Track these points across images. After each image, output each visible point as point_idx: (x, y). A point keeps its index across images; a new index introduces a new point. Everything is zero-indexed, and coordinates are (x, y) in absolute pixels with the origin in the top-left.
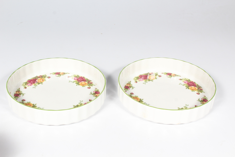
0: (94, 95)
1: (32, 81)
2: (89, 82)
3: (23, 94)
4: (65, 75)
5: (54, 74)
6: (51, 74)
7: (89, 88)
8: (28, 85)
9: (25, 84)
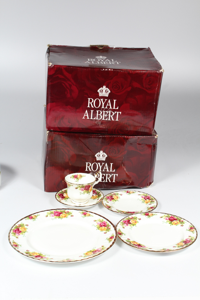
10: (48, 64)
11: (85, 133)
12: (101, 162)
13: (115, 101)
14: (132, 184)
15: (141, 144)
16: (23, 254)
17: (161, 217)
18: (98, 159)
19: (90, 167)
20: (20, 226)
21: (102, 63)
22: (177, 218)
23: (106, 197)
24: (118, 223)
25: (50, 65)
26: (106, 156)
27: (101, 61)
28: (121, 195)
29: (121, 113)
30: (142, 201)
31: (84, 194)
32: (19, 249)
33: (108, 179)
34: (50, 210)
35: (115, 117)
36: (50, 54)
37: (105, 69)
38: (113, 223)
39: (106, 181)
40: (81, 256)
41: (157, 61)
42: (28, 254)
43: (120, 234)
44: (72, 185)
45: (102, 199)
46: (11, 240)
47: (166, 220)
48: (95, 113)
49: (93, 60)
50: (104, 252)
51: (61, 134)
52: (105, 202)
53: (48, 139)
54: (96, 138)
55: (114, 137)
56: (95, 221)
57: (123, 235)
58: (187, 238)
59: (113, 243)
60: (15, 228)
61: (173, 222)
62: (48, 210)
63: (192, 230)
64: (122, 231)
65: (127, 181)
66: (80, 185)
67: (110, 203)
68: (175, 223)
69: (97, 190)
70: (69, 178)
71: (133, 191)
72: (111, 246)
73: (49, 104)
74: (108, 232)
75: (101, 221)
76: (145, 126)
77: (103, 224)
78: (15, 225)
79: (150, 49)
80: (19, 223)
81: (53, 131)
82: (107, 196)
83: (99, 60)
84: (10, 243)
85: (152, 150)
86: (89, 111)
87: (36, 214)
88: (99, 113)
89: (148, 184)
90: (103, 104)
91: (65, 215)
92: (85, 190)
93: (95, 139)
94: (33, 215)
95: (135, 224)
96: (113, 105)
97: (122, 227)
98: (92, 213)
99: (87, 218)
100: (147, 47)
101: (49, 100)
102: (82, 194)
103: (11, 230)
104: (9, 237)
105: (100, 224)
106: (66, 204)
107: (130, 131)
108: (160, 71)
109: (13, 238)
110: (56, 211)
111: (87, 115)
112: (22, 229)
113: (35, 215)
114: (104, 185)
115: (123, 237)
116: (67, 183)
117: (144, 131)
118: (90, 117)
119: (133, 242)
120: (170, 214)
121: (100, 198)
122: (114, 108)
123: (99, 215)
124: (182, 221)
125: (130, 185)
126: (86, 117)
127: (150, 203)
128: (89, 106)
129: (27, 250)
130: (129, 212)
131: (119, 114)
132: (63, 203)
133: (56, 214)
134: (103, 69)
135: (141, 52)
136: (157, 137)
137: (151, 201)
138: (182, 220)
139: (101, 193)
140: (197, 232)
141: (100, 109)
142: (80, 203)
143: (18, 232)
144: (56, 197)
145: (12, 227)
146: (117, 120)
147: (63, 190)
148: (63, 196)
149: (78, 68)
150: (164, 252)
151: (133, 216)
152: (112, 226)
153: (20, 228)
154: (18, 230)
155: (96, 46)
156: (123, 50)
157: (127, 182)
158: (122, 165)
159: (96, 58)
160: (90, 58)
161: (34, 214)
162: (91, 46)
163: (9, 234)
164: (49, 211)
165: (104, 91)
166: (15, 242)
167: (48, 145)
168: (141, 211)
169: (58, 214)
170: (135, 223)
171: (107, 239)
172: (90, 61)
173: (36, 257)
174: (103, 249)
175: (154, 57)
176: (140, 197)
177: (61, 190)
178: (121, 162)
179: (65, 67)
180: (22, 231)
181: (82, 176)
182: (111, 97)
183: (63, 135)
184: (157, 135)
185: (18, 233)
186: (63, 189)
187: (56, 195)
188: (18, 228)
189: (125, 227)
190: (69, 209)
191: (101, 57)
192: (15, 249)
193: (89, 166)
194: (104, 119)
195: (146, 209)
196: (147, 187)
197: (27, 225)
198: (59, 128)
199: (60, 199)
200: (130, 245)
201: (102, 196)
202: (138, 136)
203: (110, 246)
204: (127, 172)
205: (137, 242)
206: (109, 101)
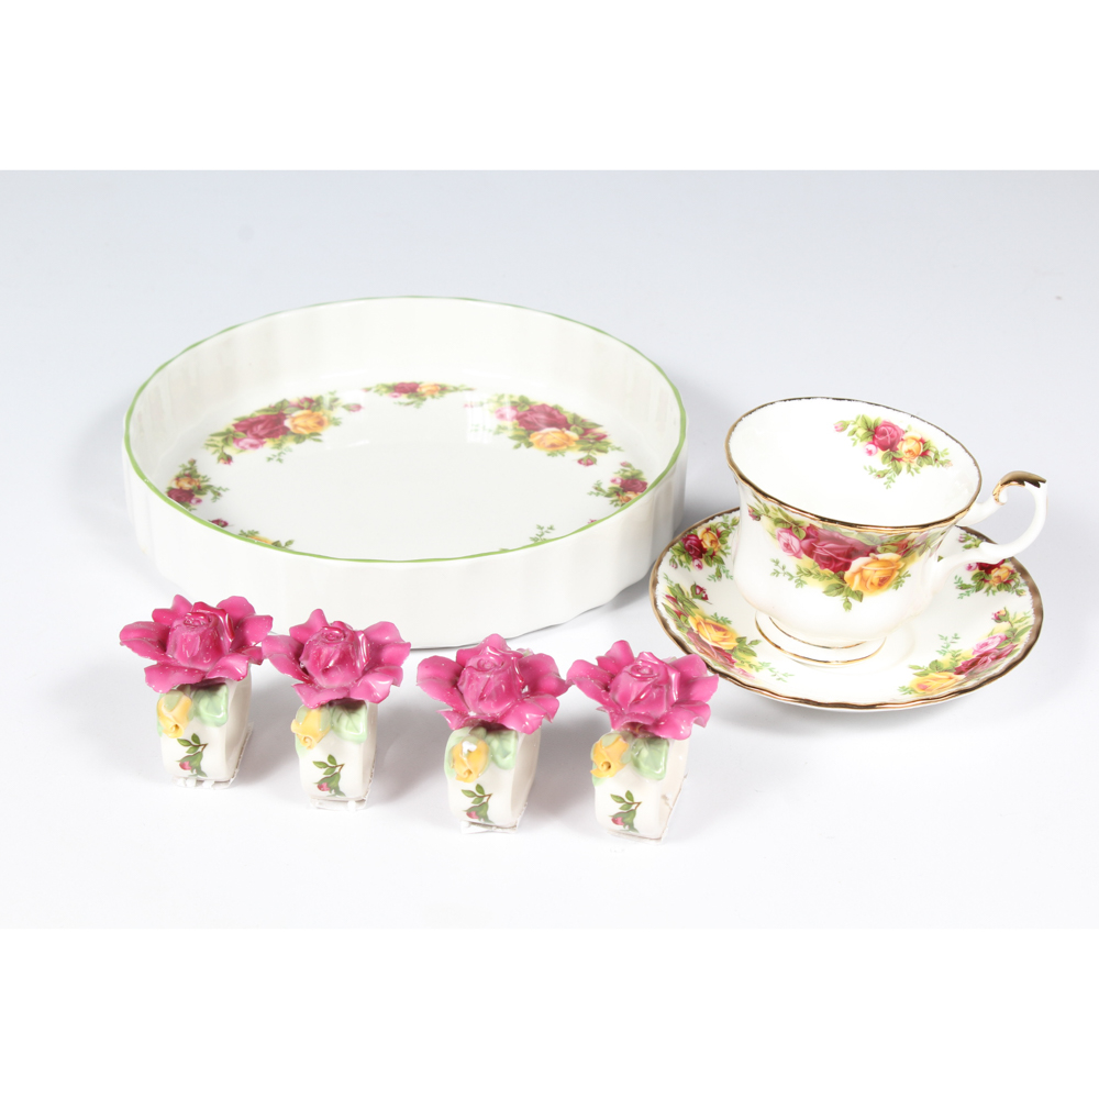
0: (615, 498)
1: (260, 427)
2: (586, 431)
3: (214, 492)
4: (448, 396)
5: (384, 390)
6: (368, 390)
7: (589, 462)
8: (241, 444)
9: (219, 439)
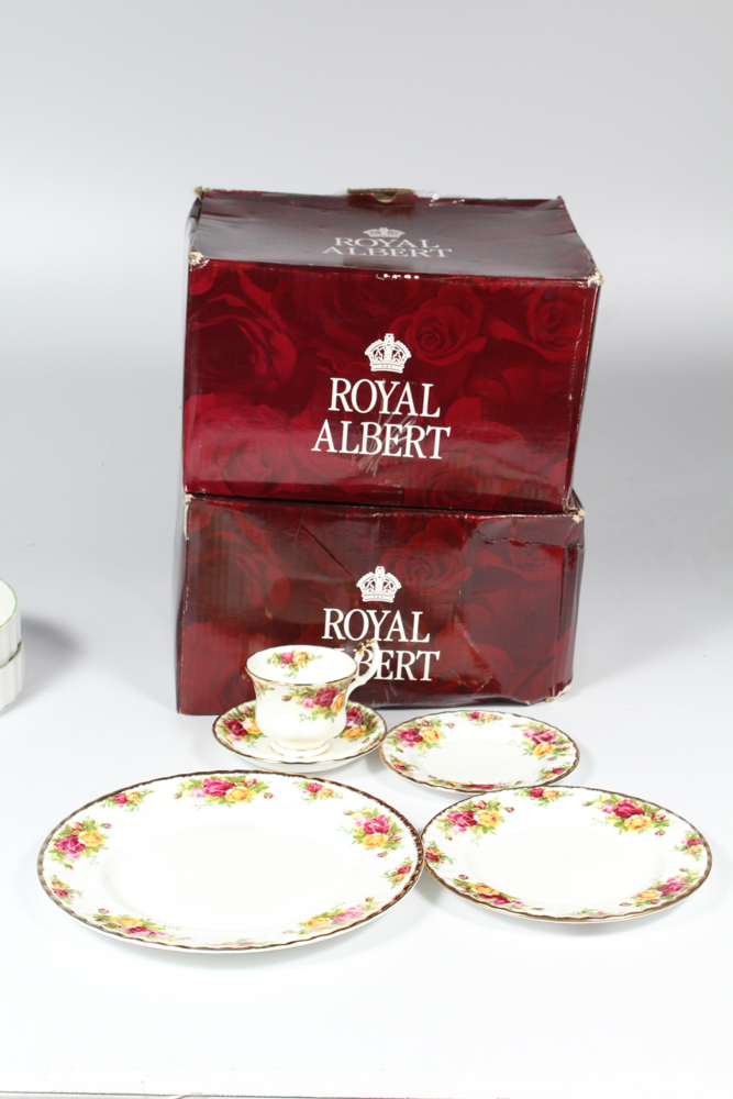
10: (190, 258)
11: (320, 502)
12: (378, 606)
13: (427, 387)
14: (493, 687)
15: (524, 545)
16: (85, 921)
17: (588, 804)
18: (367, 596)
19: (341, 626)
20: (82, 827)
21: (386, 254)
22: (645, 806)
23: (394, 731)
24: (430, 823)
25: (196, 262)
26: (398, 585)
27: (381, 245)
28: (451, 726)
29: (448, 430)
30: (526, 747)
31: (314, 719)
32: (75, 903)
33: (404, 670)
34: (190, 775)
35: (427, 444)
36: (202, 221)
37: (391, 274)
38: (410, 821)
39: (399, 677)
40: (291, 932)
41: (584, 247)
42: (104, 922)
43: (435, 859)
44: (270, 686)
45: (381, 739)
46: (47, 875)
47: (606, 814)
48: (356, 431)
49: (353, 243)
50: (370, 917)
51: (235, 507)
52: (389, 750)
53: (188, 525)
54: (358, 519)
55: (423, 517)
56: (348, 814)
57: (446, 861)
58: (672, 876)
59: (406, 888)
60: (62, 833)
61: (627, 821)
62: (183, 776)
63: (693, 847)
64: (444, 848)
65: (476, 679)
66: (300, 688)
67: (408, 753)
68: (635, 824)
69: (363, 708)
70: (263, 664)
71: (495, 714)
72: (398, 898)
73: (194, 398)
74: (391, 853)
75: (369, 815)
76: (538, 478)
77: (378, 825)
78: (62, 823)
79: (563, 203)
80: (80, 818)
81: (208, 495)
82: (400, 728)
83: (376, 243)
84: (43, 883)
85: (563, 566)
86: (335, 424)
87: (141, 788)
88: (372, 430)
89: (551, 690)
90: (386, 398)
91: (243, 791)
92: (317, 707)
93: (356, 524)
94: (128, 792)
95: (492, 827)
96: (420, 401)
97: (444, 835)
98: (340, 785)
99: (320, 802)
100: (552, 196)
101: (194, 386)
102: (306, 721)
103: (47, 841)
104: (40, 862)
105: (366, 825)
106: (250, 756)
107: (484, 496)
108: (589, 283)
109: (54, 867)
110: (214, 779)
111: (329, 439)
112: (86, 839)
113: (135, 790)
114: (390, 693)
115: (443, 870)
116: (254, 679)
117: (532, 496)
118: (338, 445)
119: (477, 888)
120: (621, 794)
121: (373, 736)
122: (425, 413)
123: (365, 794)
124: (662, 819)
125: (484, 691)
126: (324, 445)
127: (552, 756)
128: (333, 407)
129: (101, 910)
130: (472, 786)
131: (443, 433)
132: (239, 753)
133: (212, 789)
134: (386, 276)
135: (531, 213)
136: (581, 517)
137: (558, 750)
138: (661, 813)
139: (377, 717)
140: (709, 854)
141: (374, 416)
142: (301, 754)
143: (73, 849)
144: (214, 731)
145: (53, 832)
146: (436, 456)
147: (242, 708)
148: (241, 727)
149: (296, 272)
150: (585, 923)
151: (488, 797)
152: (407, 830)
153: (81, 834)
154: (75, 840)
155: (369, 191)
156: (467, 206)
157: (475, 682)
158: (456, 619)
159: (367, 236)
160: (344, 235)
161: (132, 787)
162: (350, 191)
163: (42, 852)
164: (187, 778)
165: (388, 352)
166: (62, 881)
167: (188, 546)
168: (519, 782)
169: (219, 789)
170: (493, 824)
171: (386, 874)
172: (344, 248)
173: (132, 930)
174: (368, 907)
175: (575, 231)
176: (518, 735)
177: (236, 705)
178: (450, 608)
179: (250, 267)
180: (87, 845)
181: (310, 656)
182: (413, 373)
183: (242, 510)
184: (582, 512)
185: (74, 852)
186: (242, 703)
187: (214, 725)
188: (74, 833)
189: (453, 837)
190: (257, 772)
191: (384, 232)
192: (58, 903)
193: (336, 620)
194: (391, 451)
195: (538, 775)
196: (549, 699)
197: (108, 826)
198: (228, 485)
199: (230, 738)
200: (468, 897)
201: (380, 730)
202: (511, 513)
203: (393, 896)
204: (472, 645)
205: (493, 887)
206: (407, 388)
